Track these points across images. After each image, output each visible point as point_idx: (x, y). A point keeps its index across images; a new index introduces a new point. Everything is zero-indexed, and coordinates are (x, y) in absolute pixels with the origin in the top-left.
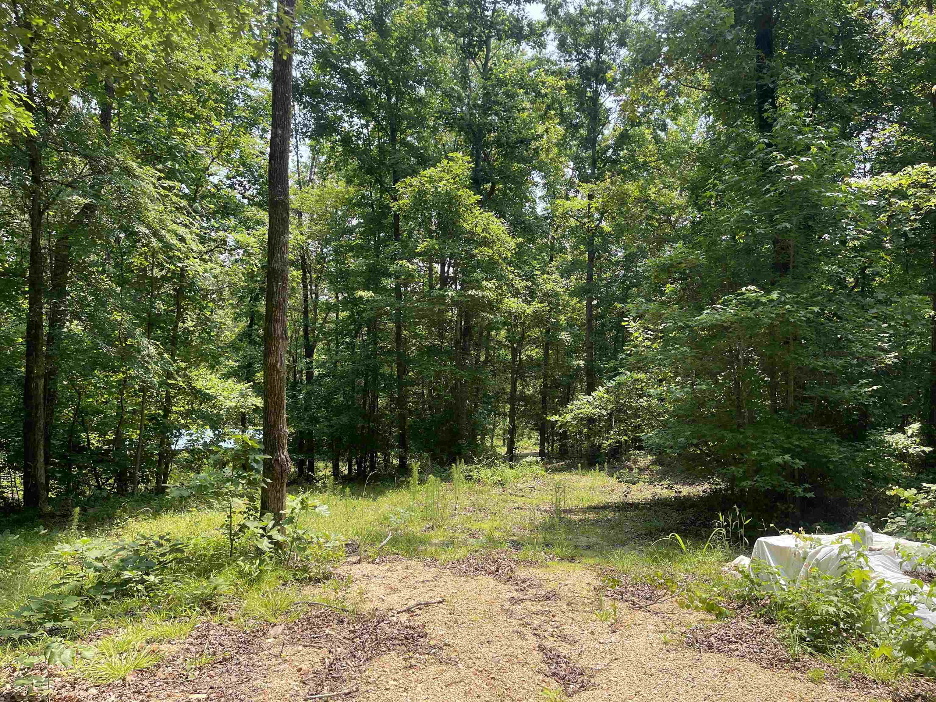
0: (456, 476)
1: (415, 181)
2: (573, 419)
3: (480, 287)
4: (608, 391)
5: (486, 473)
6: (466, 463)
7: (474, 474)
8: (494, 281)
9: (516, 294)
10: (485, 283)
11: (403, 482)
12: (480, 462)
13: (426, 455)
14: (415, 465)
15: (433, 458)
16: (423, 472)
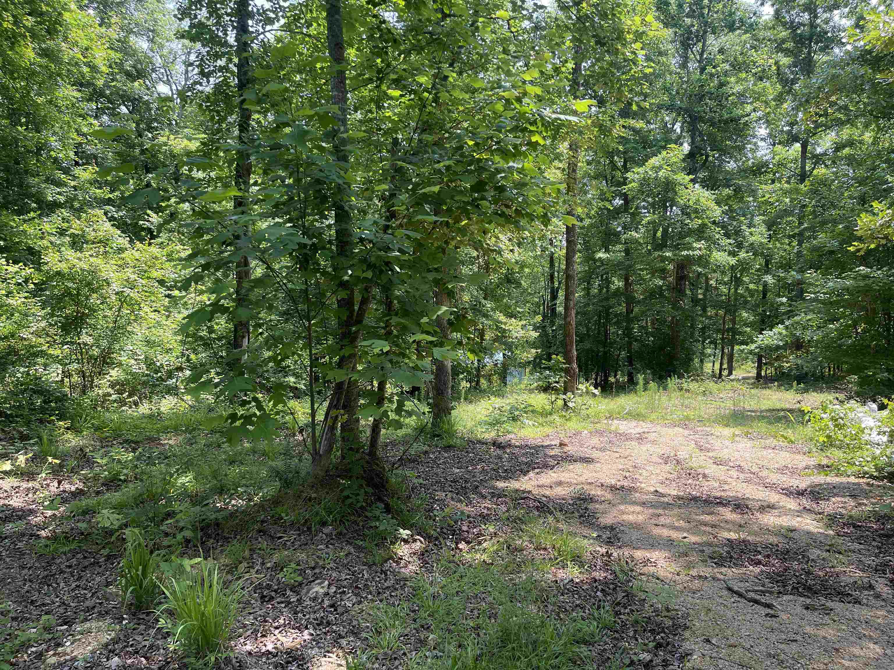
0: (670, 385)
1: (641, 170)
2: (756, 348)
3: (690, 248)
4: (787, 328)
5: (693, 386)
6: (678, 378)
7: (685, 385)
8: (703, 242)
9: (721, 249)
10: (695, 245)
11: (632, 390)
12: (689, 377)
13: (649, 371)
14: (640, 378)
15: (654, 374)
16: (646, 383)
